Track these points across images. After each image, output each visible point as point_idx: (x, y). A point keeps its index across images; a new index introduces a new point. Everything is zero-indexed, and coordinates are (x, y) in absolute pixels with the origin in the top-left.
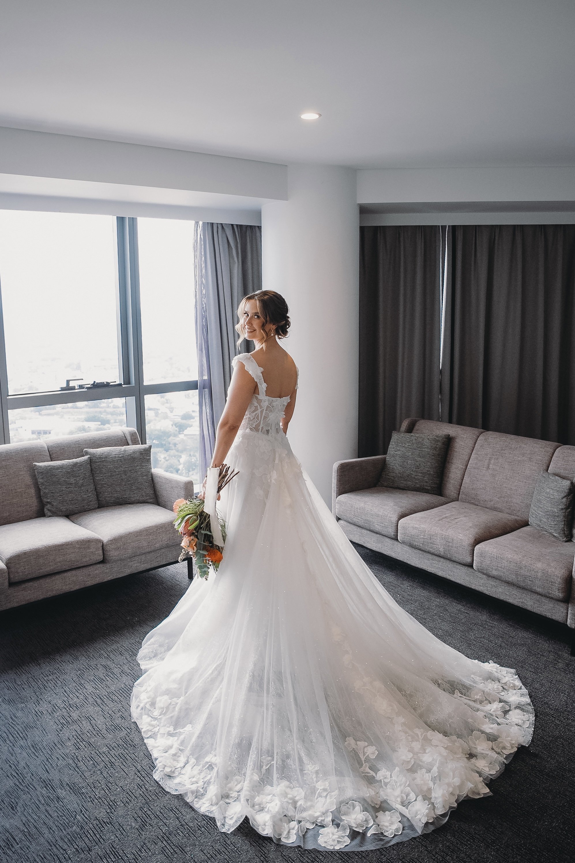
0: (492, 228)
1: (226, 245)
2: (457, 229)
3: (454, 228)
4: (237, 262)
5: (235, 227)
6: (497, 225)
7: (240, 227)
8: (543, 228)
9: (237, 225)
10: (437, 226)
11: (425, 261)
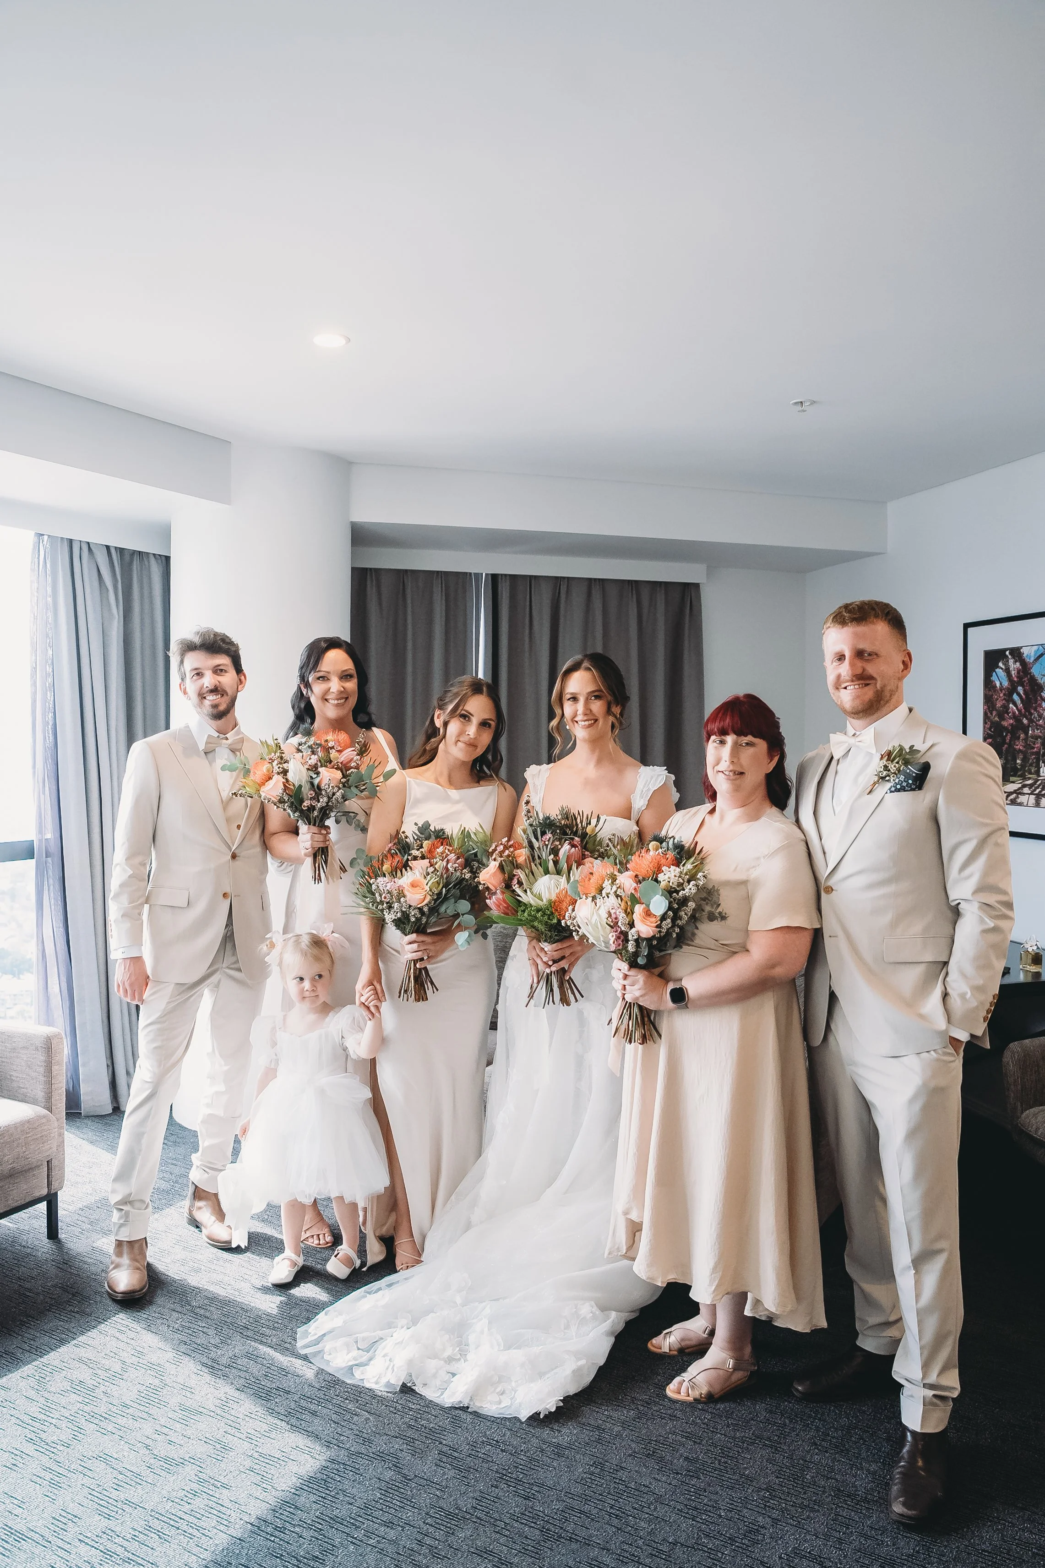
0: (557, 581)
1: (96, 583)
2: (500, 580)
3: (495, 579)
4: (117, 616)
5: (113, 551)
6: (564, 578)
7: (121, 551)
8: (634, 585)
9: (116, 548)
10: (467, 573)
11: (447, 633)
